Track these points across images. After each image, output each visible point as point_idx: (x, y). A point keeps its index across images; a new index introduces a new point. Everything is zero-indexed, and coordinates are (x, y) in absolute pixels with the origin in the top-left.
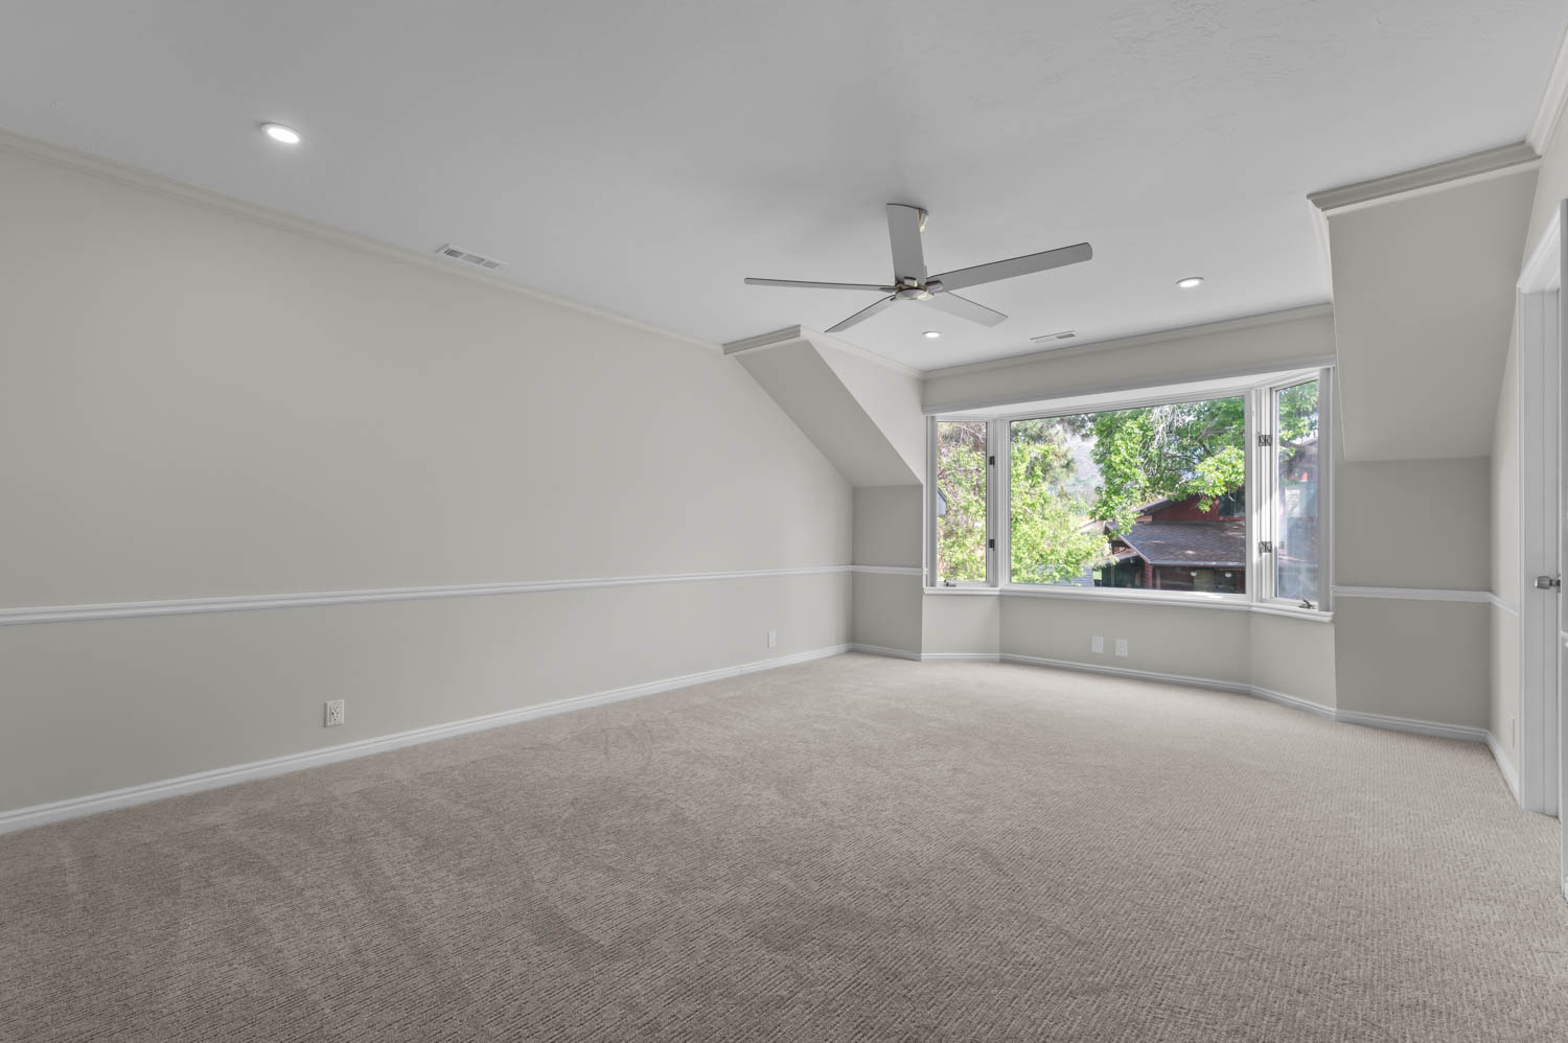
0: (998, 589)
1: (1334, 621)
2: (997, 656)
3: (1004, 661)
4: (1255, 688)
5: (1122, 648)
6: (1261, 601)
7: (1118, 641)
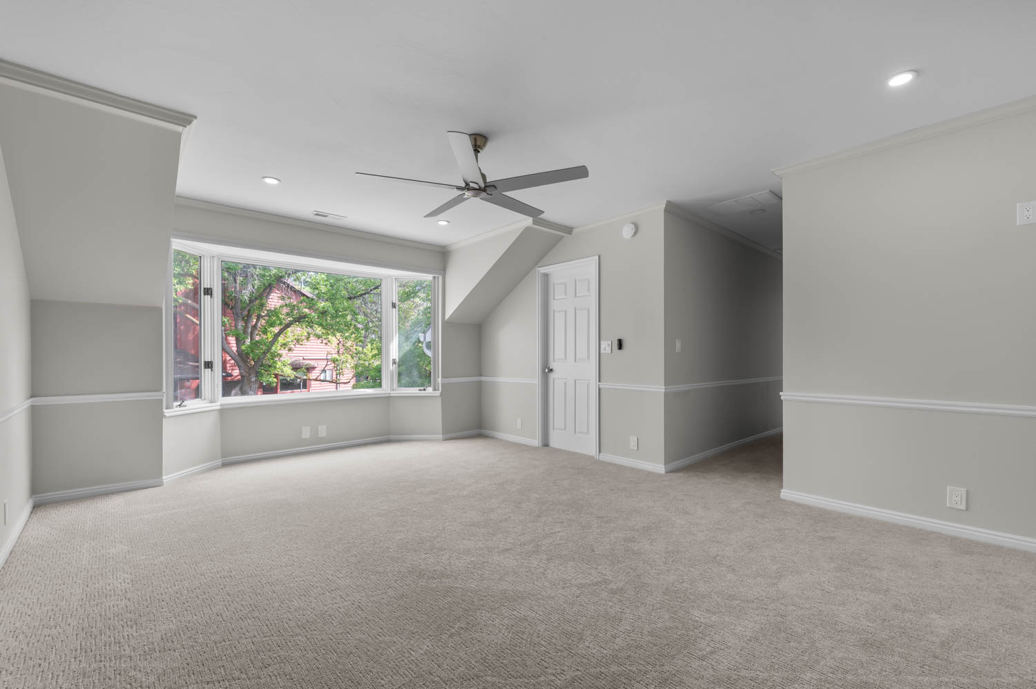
0: (219, 404)
1: (441, 395)
2: (219, 462)
3: (225, 465)
4: (392, 437)
5: (323, 432)
6: (393, 390)
7: (320, 428)
